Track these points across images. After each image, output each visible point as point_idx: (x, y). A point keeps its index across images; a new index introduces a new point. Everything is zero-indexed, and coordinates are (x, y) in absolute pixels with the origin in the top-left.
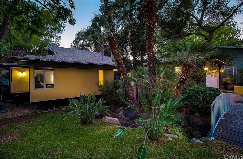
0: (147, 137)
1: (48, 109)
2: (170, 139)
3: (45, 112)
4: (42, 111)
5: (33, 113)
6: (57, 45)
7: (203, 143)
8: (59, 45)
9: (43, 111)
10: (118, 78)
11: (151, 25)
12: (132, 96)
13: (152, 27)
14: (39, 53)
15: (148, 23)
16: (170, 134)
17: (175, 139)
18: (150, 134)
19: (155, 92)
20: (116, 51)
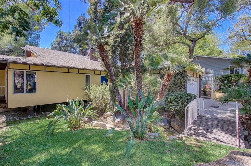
0: (133, 136)
1: (29, 116)
2: (152, 137)
3: (26, 118)
4: (21, 118)
5: (11, 120)
6: (35, 44)
7: (178, 139)
8: (38, 44)
9: (23, 118)
10: (106, 83)
11: (139, 39)
12: (120, 101)
13: (139, 40)
14: (13, 53)
15: (136, 36)
16: (153, 133)
17: (156, 137)
18: (136, 133)
19: (141, 97)
20: (105, 58)
